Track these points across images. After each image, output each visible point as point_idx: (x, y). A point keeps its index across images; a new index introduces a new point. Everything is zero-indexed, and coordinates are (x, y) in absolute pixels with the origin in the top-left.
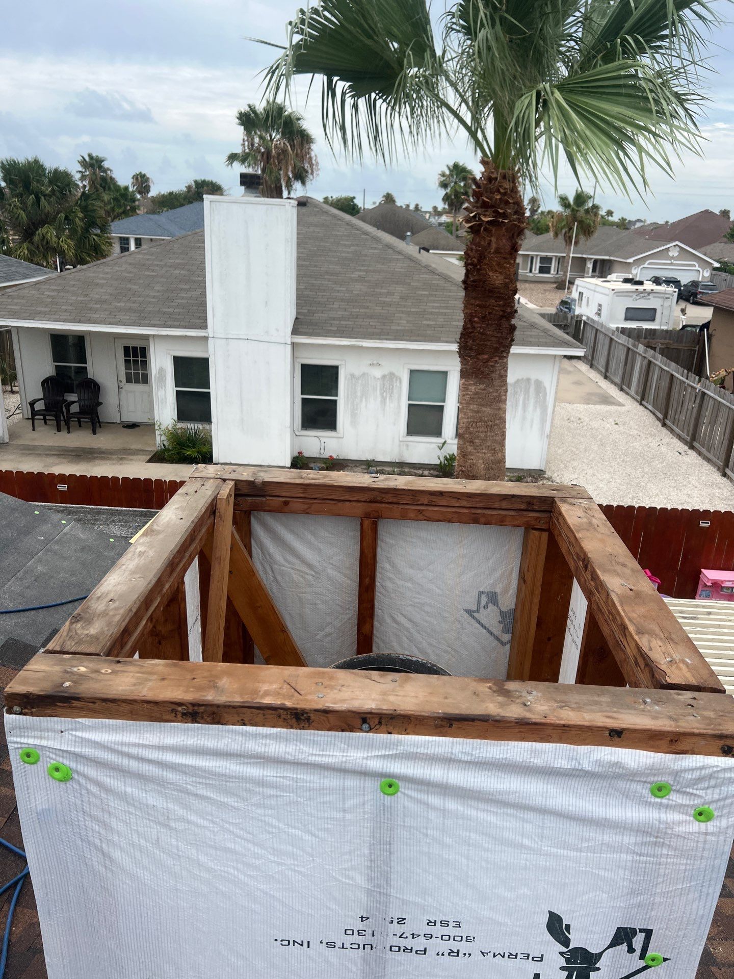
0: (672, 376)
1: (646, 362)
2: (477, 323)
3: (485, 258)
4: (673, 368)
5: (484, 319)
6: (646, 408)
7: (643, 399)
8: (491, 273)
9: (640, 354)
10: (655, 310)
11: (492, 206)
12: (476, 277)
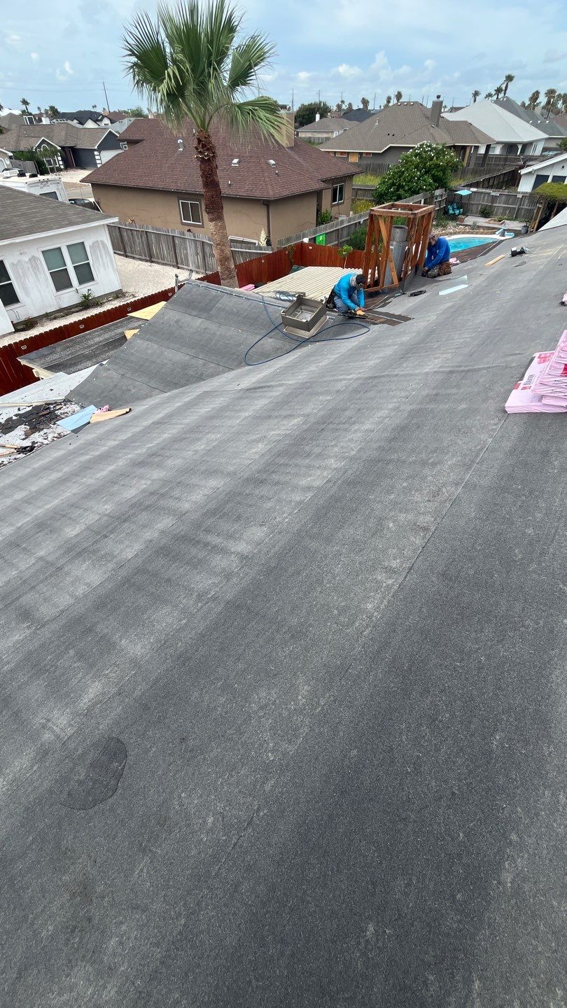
10: (55, 192)
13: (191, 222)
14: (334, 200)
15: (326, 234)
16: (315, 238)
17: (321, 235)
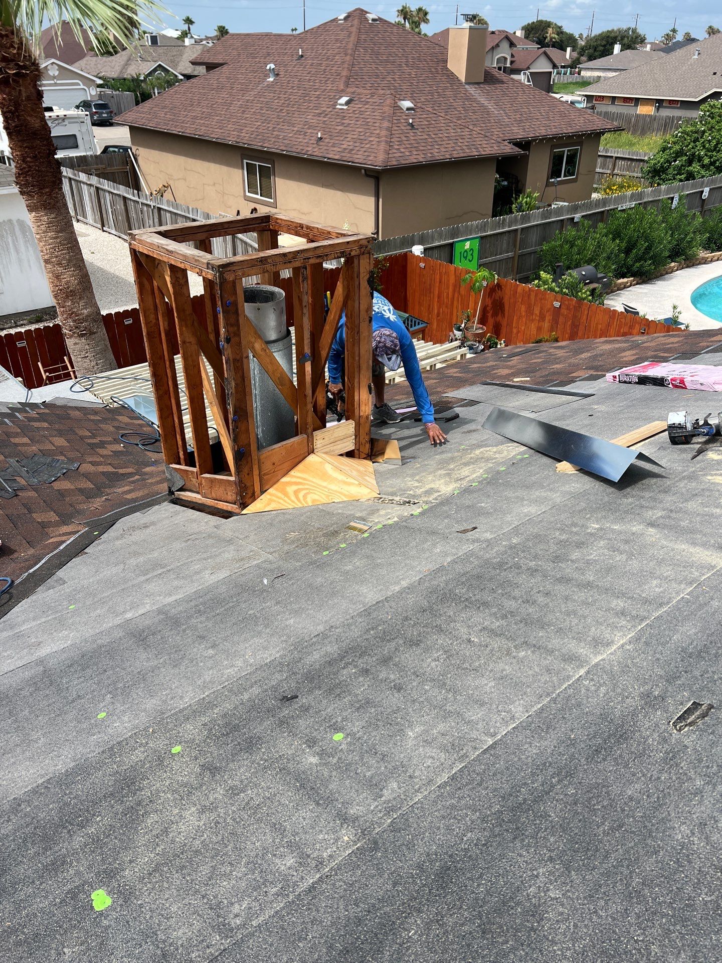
0: (125, 198)
1: (93, 190)
2: (31, 162)
3: (20, 105)
4: (122, 190)
5: (35, 157)
6: (109, 233)
7: (103, 225)
8: (29, 118)
9: (84, 183)
10: (75, 136)
11: (12, 60)
12: (17, 123)
13: (259, 197)
14: (555, 173)
15: (482, 238)
16: (451, 245)
17: (468, 240)
